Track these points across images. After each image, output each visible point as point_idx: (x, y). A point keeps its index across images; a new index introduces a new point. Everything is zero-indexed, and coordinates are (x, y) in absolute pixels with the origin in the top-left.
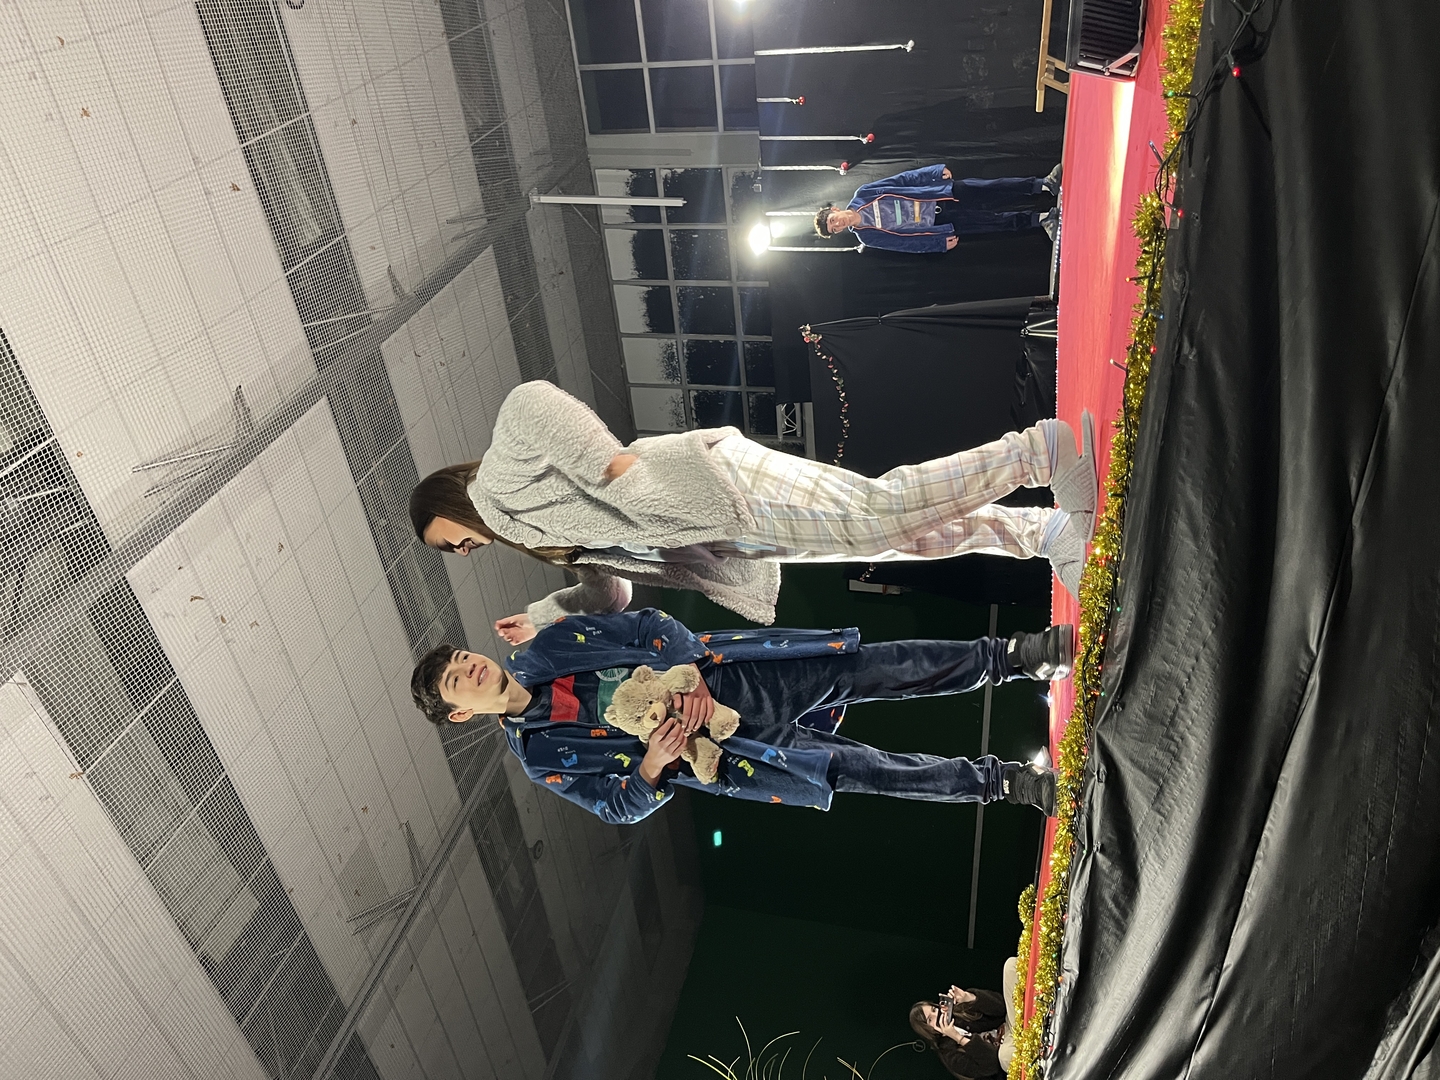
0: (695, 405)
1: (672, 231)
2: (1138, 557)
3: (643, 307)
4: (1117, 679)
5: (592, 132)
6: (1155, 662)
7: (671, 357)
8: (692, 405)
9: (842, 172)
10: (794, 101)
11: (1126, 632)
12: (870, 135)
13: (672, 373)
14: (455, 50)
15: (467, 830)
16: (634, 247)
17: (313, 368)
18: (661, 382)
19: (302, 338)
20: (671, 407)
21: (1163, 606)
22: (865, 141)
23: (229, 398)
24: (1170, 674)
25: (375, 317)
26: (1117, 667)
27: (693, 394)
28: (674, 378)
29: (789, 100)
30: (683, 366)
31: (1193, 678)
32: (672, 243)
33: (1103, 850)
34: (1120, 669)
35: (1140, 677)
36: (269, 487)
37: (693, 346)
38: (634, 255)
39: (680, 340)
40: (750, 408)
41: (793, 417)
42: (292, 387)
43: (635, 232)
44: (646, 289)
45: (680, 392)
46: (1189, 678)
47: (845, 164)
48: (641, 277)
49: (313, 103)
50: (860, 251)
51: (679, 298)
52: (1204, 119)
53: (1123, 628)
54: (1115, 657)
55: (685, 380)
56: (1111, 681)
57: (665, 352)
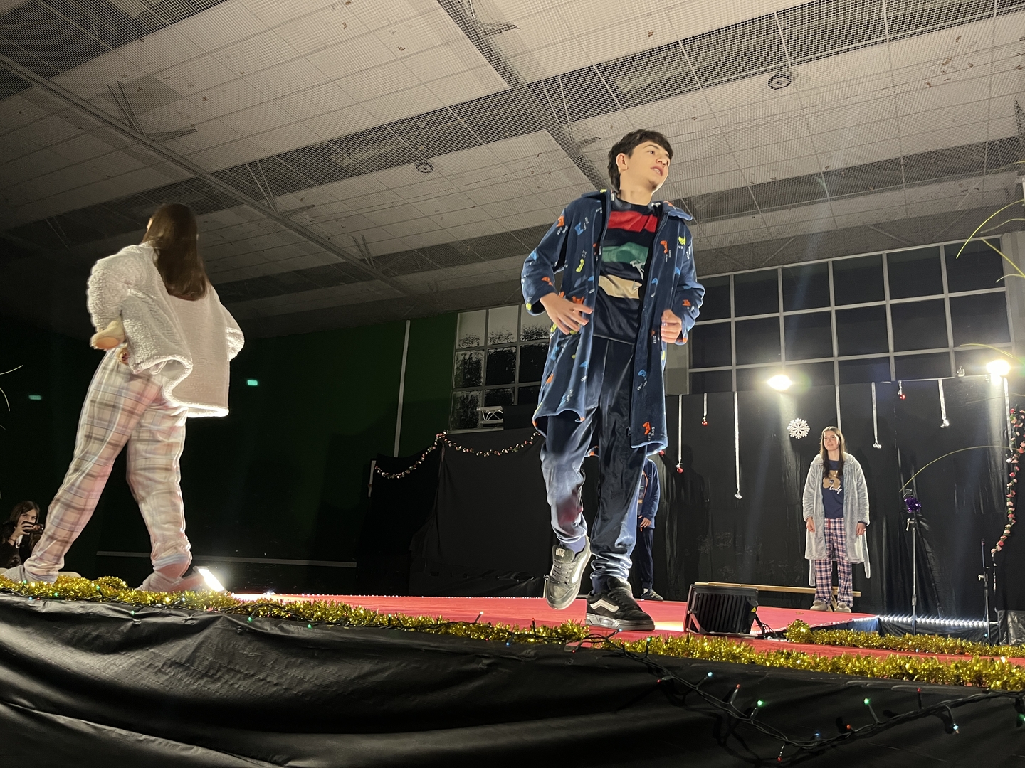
0: (506, 351)
2: (345, 638)
4: (260, 628)
6: (273, 655)
7: (539, 334)
8: (506, 349)
10: (704, 418)
11: (293, 633)
12: (681, 470)
13: (528, 335)
14: (742, 191)
15: (191, 176)
17: (530, 80)
18: (522, 329)
19: (551, 74)
20: (505, 333)
21: (312, 657)
22: (678, 466)
23: (509, 19)
24: (265, 666)
25: (565, 126)
26: (268, 628)
27: (514, 349)
28: (525, 336)
29: (705, 414)
30: (533, 343)
31: (263, 682)
33: (134, 626)
34: (267, 630)
35: (261, 645)
36: (447, 44)
40: (503, 389)
41: (494, 418)
42: (515, 65)
45: (515, 340)
46: (263, 680)
49: (708, 91)
52: (633, 663)
53: (295, 630)
54: (276, 626)
55: (523, 345)
56: (258, 624)
57: (542, 330)
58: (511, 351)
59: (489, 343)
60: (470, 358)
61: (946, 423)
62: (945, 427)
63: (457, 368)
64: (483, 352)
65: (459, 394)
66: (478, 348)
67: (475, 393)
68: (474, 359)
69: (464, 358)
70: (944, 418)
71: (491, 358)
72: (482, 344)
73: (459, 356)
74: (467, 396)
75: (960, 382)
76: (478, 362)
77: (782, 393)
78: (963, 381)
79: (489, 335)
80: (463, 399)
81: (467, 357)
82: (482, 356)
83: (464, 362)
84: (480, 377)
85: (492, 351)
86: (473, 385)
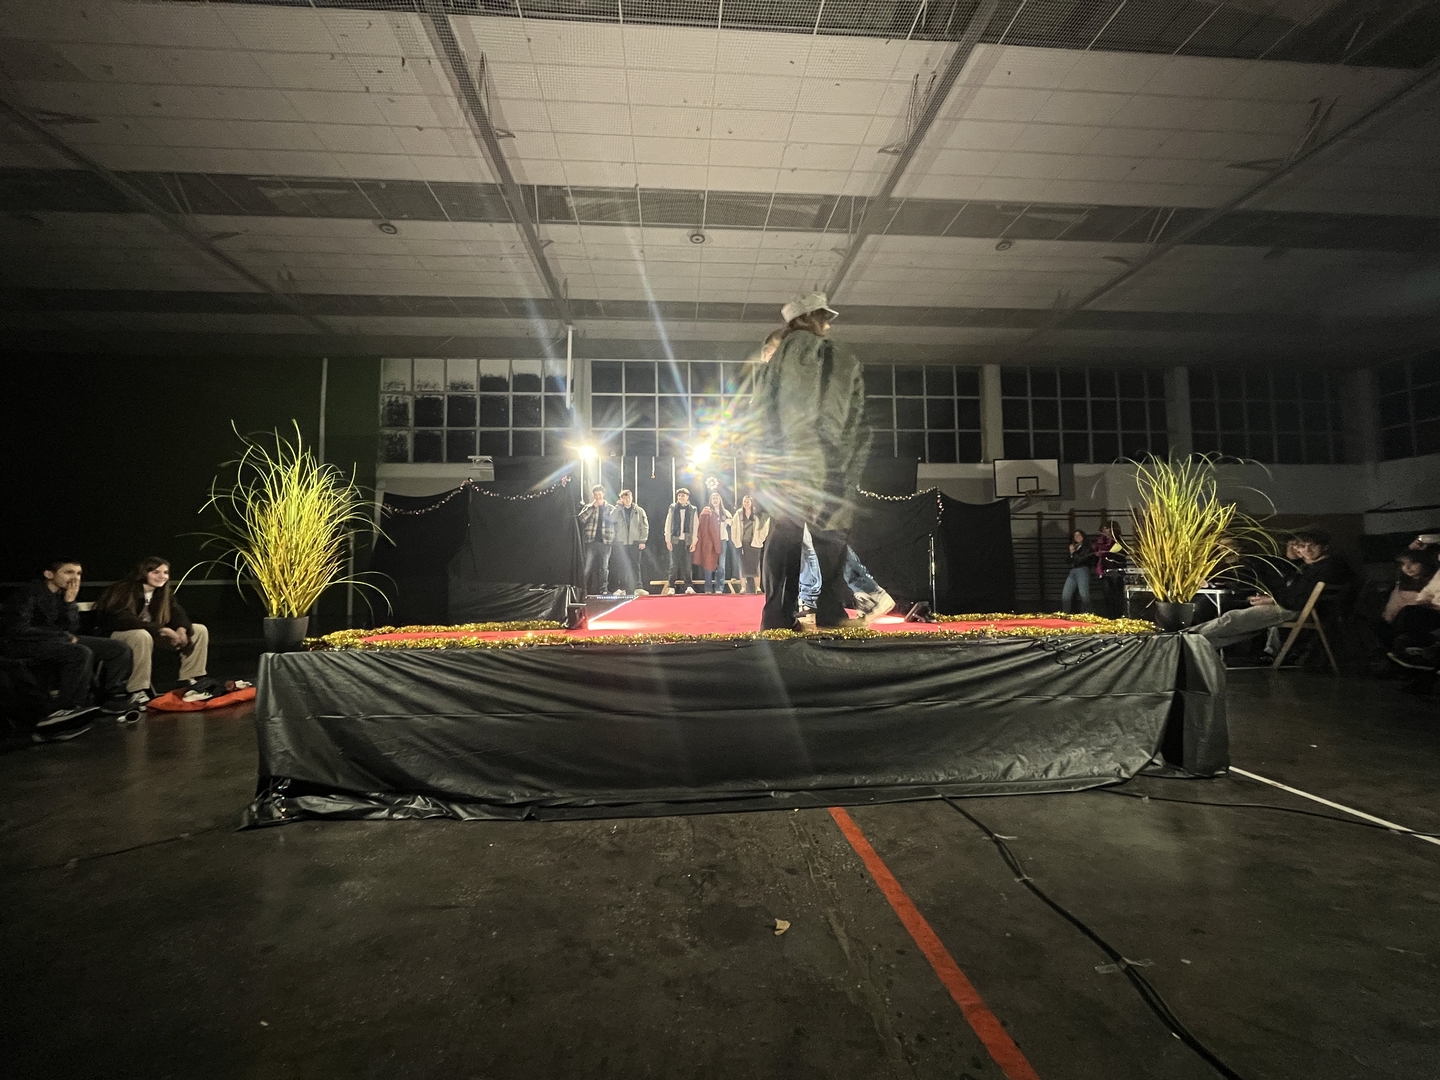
0: (433, 398)
1: (540, 397)
5: (592, 362)
7: (465, 386)
8: (433, 396)
13: (454, 387)
16: (531, 375)
18: (448, 380)
20: (432, 383)
25: (534, 226)
27: (441, 398)
28: (452, 388)
30: (459, 393)
37: (473, 399)
39: (476, 393)
42: (514, 167)
43: (540, 377)
44: (507, 378)
45: (442, 389)
49: (645, 230)
51: (502, 396)
55: (450, 394)
57: (468, 384)
58: (438, 399)
59: (416, 389)
60: (397, 401)
63: (384, 409)
64: (410, 397)
65: (388, 432)
66: (404, 393)
67: (403, 433)
68: (401, 402)
69: (390, 401)
71: (418, 403)
72: (408, 389)
73: (384, 398)
74: (396, 435)
76: (405, 405)
77: (701, 460)
79: (416, 383)
80: (390, 438)
81: (393, 399)
82: (410, 401)
83: (390, 404)
84: (407, 419)
85: (419, 397)
86: (401, 426)
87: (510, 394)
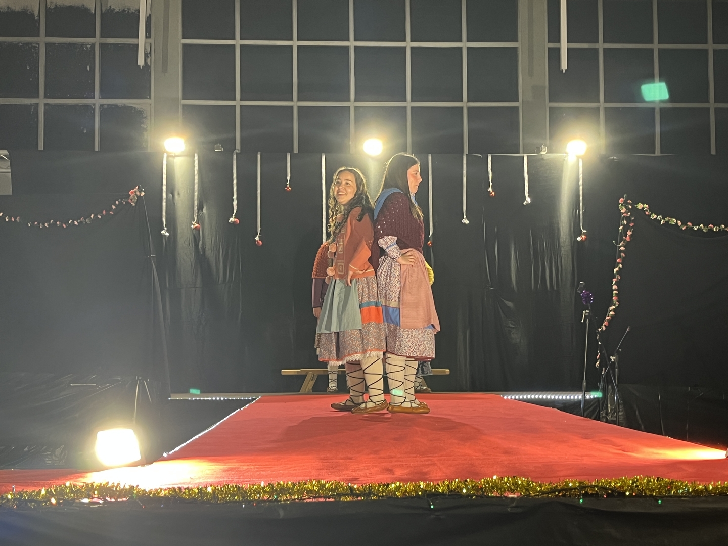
1: (93, 46)
3: (17, 8)
9: (232, 219)
10: (288, 183)
12: (261, 242)
16: (78, 8)
22: (257, 238)
29: (289, 178)
32: (82, 45)
38: (70, 6)
43: (93, 12)
44: (36, 13)
47: (238, 222)
48: (48, 10)
50: (162, 232)
51: (27, 44)
61: (528, 200)
62: (527, 204)
70: (527, 195)
75: (543, 159)
77: (372, 158)
78: (545, 158)
87: (42, 40)
